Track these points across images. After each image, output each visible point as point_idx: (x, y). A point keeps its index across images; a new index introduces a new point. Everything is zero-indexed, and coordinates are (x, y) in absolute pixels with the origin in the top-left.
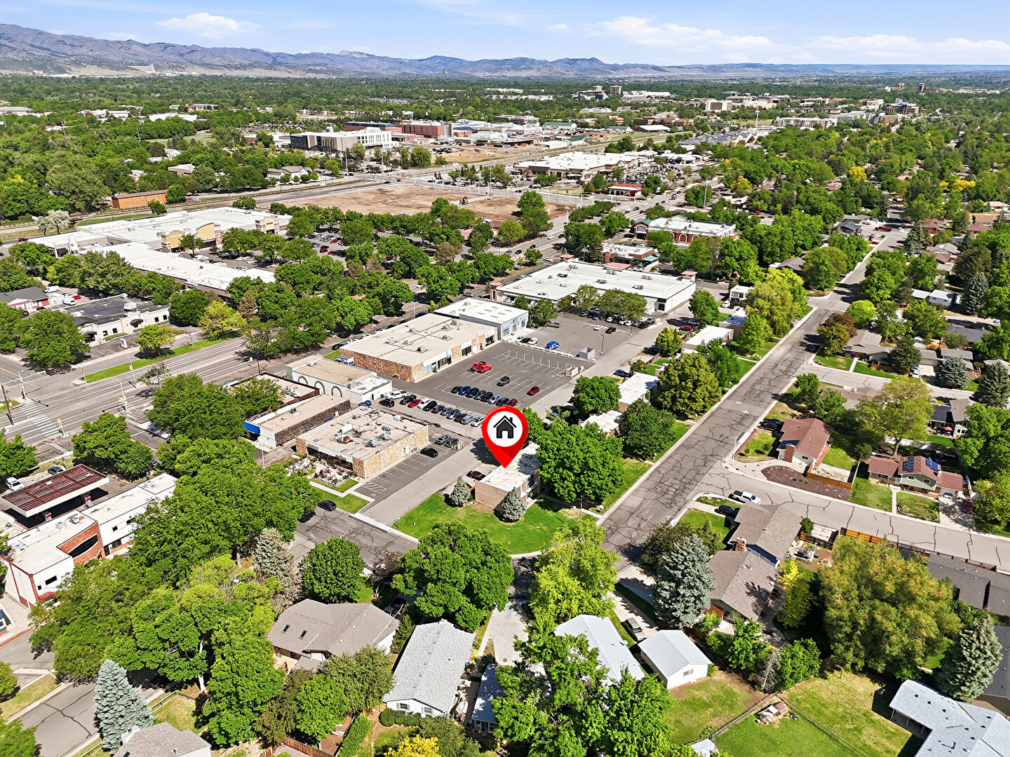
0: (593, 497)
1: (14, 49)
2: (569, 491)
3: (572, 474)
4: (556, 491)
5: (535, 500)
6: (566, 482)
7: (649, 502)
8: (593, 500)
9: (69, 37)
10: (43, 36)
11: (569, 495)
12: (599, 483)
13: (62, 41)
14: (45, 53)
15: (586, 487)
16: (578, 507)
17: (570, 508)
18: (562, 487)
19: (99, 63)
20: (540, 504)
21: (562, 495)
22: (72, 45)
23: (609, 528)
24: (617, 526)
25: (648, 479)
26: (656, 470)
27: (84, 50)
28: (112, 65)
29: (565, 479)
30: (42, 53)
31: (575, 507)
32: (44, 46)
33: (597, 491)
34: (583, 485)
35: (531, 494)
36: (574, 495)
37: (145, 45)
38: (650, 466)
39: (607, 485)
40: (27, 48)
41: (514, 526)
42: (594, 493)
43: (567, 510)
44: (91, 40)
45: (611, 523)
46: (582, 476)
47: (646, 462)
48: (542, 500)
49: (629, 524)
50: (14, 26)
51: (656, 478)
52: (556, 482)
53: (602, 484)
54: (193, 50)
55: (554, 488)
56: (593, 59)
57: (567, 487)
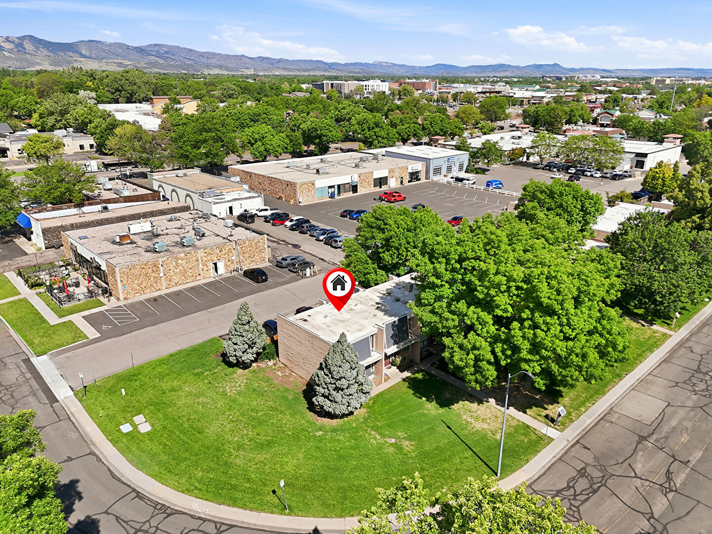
0: (540, 383)
1: (174, 60)
2: (477, 359)
3: (489, 319)
4: (446, 354)
5: (407, 374)
6: (471, 335)
7: (682, 413)
8: (539, 391)
9: (206, 53)
10: (192, 52)
11: (478, 369)
12: (561, 347)
13: (202, 55)
14: (192, 62)
15: (524, 354)
16: (500, 402)
17: (480, 402)
18: (461, 347)
19: (220, 67)
20: (413, 384)
21: (460, 369)
22: (207, 58)
23: (582, 473)
24: (603, 469)
25: (665, 361)
26: (681, 345)
27: (214, 61)
28: (228, 69)
29: (470, 328)
30: (190, 62)
31: (492, 401)
32: (192, 58)
33: (555, 368)
34: (516, 349)
35: (398, 360)
36: (492, 372)
37: (251, 58)
38: (666, 337)
39: (584, 356)
40: (182, 59)
41: (334, 430)
42: (546, 373)
43: (475, 406)
44: (219, 54)
45: (588, 457)
46: (515, 325)
47: (655, 327)
48: (419, 376)
49: (638, 467)
50: (176, 47)
51: (687, 360)
52: (449, 335)
53: (571, 351)
54: (280, 61)
55: (443, 347)
56: (555, 65)
57: (475, 348)
